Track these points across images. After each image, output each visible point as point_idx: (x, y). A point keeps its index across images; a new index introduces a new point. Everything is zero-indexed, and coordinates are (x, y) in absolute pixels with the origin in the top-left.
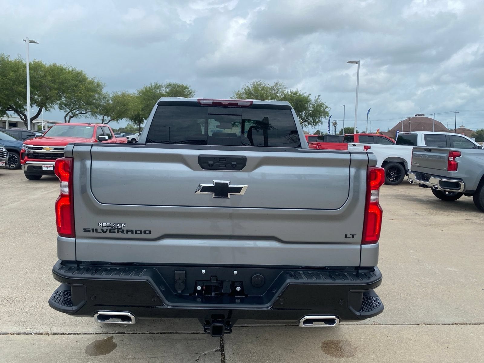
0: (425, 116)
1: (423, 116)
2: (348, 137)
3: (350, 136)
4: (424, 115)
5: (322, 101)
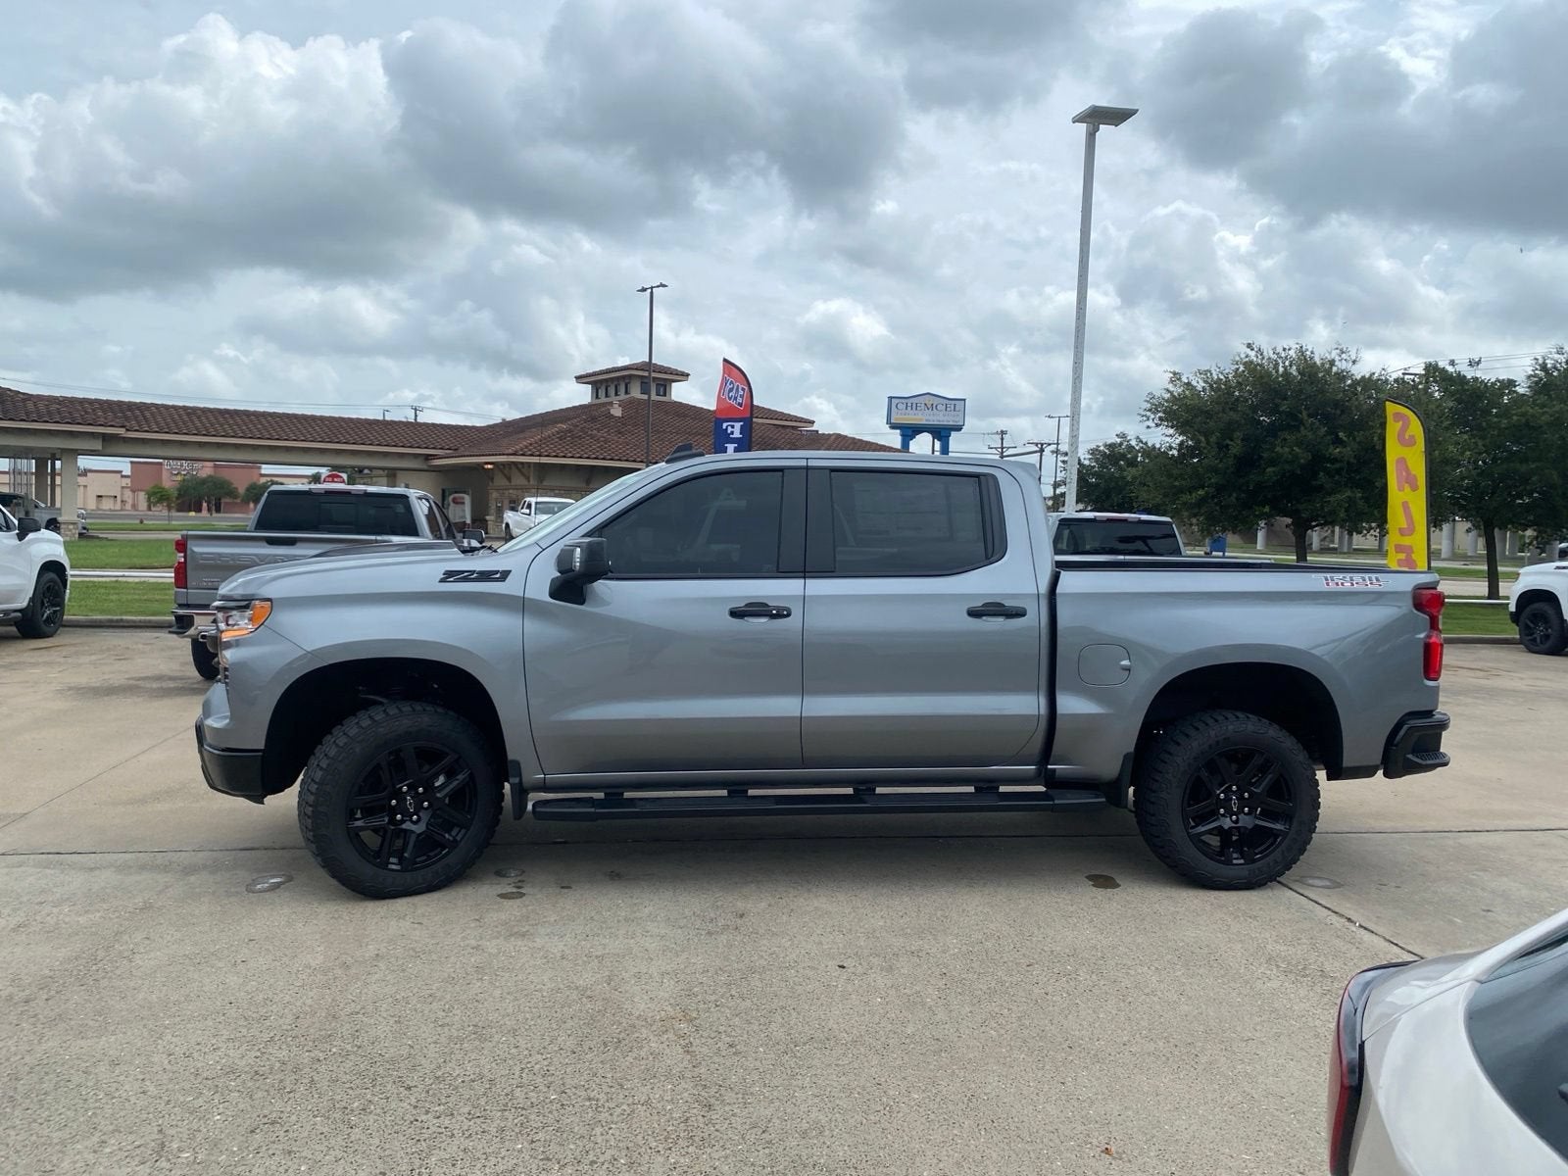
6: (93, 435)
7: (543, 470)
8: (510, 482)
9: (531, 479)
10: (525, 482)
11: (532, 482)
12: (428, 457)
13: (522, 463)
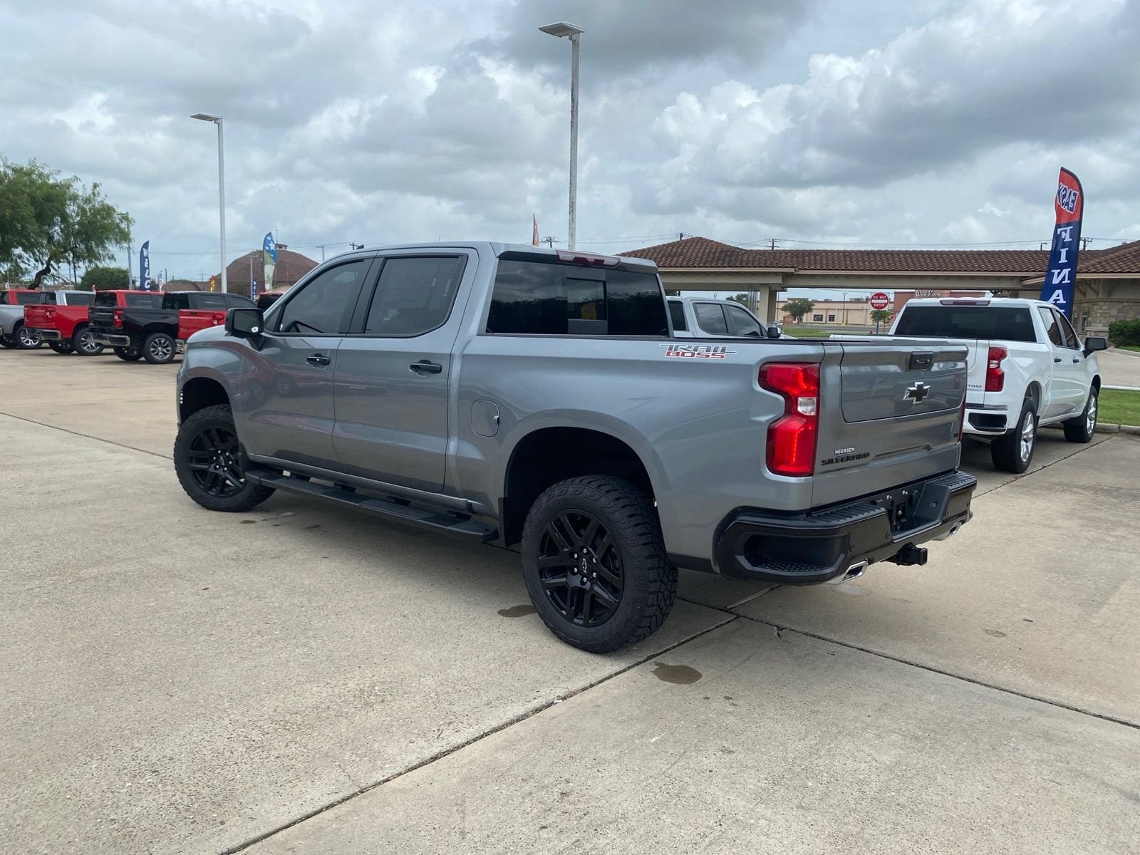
0: (288, 249)
1: (283, 248)
2: (105, 295)
3: (107, 295)
4: (286, 247)
5: (109, 202)
6: (776, 273)
7: (1113, 285)
8: (1085, 296)
9: (1100, 293)
10: (1095, 297)
11: (1100, 296)
12: (1022, 279)
13: (1095, 280)
